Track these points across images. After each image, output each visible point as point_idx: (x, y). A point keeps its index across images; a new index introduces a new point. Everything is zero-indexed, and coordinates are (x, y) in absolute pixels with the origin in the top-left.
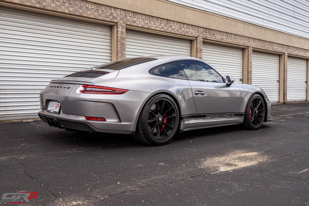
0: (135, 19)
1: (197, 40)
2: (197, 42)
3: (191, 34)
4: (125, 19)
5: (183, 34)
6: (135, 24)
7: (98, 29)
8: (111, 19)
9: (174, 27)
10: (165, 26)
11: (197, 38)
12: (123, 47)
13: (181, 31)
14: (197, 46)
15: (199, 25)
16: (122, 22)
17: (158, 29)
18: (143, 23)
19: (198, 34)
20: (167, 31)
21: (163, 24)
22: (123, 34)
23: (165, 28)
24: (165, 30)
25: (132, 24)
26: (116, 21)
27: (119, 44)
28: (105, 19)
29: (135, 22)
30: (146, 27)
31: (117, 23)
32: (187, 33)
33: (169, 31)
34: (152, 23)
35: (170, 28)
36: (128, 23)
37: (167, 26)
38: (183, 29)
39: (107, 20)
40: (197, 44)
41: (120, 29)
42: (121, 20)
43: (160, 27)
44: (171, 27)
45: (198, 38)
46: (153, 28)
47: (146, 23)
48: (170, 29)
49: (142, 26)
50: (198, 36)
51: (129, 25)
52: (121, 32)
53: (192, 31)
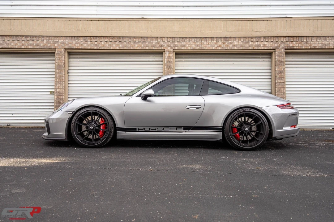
0: (184, 43)
1: (275, 51)
2: (275, 54)
3: (263, 46)
4: (173, 45)
5: (251, 48)
6: (183, 48)
7: (151, 57)
8: (158, 47)
9: (236, 43)
10: (224, 44)
11: (275, 49)
12: (169, 69)
13: (247, 46)
14: (275, 59)
15: (278, 35)
16: (169, 48)
17: (214, 48)
18: (193, 46)
19: (275, 45)
20: (227, 49)
21: (221, 43)
22: (170, 58)
23: (223, 46)
24: (223, 47)
25: (180, 48)
26: (162, 48)
27: (165, 67)
28: (151, 48)
29: (184, 46)
30: (197, 48)
31: (164, 50)
32: (257, 46)
33: (228, 48)
34: (205, 43)
35: (230, 45)
36: (176, 48)
37: (226, 44)
38: (251, 43)
39: (154, 48)
40: (275, 56)
41: (167, 54)
42: (168, 46)
43: (216, 46)
44: (231, 44)
45: (276, 50)
46: (206, 48)
47: (198, 45)
48: (230, 46)
49: (192, 48)
50: (277, 47)
51: (177, 50)
52: (167, 57)
53: (266, 43)
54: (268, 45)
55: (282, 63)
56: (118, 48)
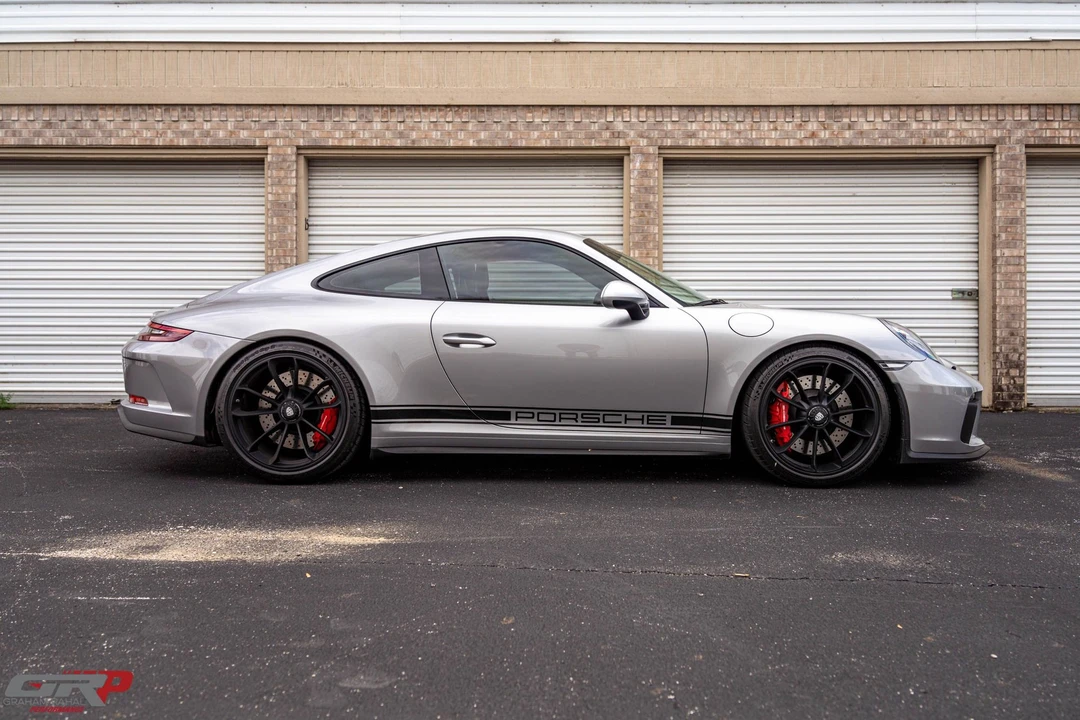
0: (694, 126)
1: (993, 154)
2: (993, 162)
3: (956, 137)
4: (656, 132)
5: (913, 142)
6: (692, 142)
7: (582, 173)
8: (607, 141)
9: (866, 127)
10: (825, 129)
11: (994, 147)
12: (646, 214)
13: (903, 135)
14: (994, 178)
15: (1003, 98)
16: (643, 142)
17: (792, 143)
18: (724, 134)
19: (996, 133)
20: (835, 144)
21: (815, 125)
22: (647, 176)
23: (824, 135)
24: (821, 141)
25: (681, 143)
26: (622, 143)
27: (632, 207)
28: (585, 143)
29: (693, 135)
30: (737, 143)
31: (628, 148)
32: (937, 137)
33: (841, 143)
34: (765, 126)
35: (847, 132)
36: (669, 142)
37: (835, 128)
38: (914, 126)
39: (593, 144)
40: (994, 170)
41: (638, 164)
42: (642, 137)
43: (801, 134)
44: (850, 127)
45: (997, 149)
46: (767, 143)
47: (739, 133)
48: (848, 134)
49: (721, 142)
50: (1000, 140)
51: (671, 148)
52: (639, 173)
53: (965, 125)
54: (972, 131)
55: (1015, 192)
56: (475, 145)
